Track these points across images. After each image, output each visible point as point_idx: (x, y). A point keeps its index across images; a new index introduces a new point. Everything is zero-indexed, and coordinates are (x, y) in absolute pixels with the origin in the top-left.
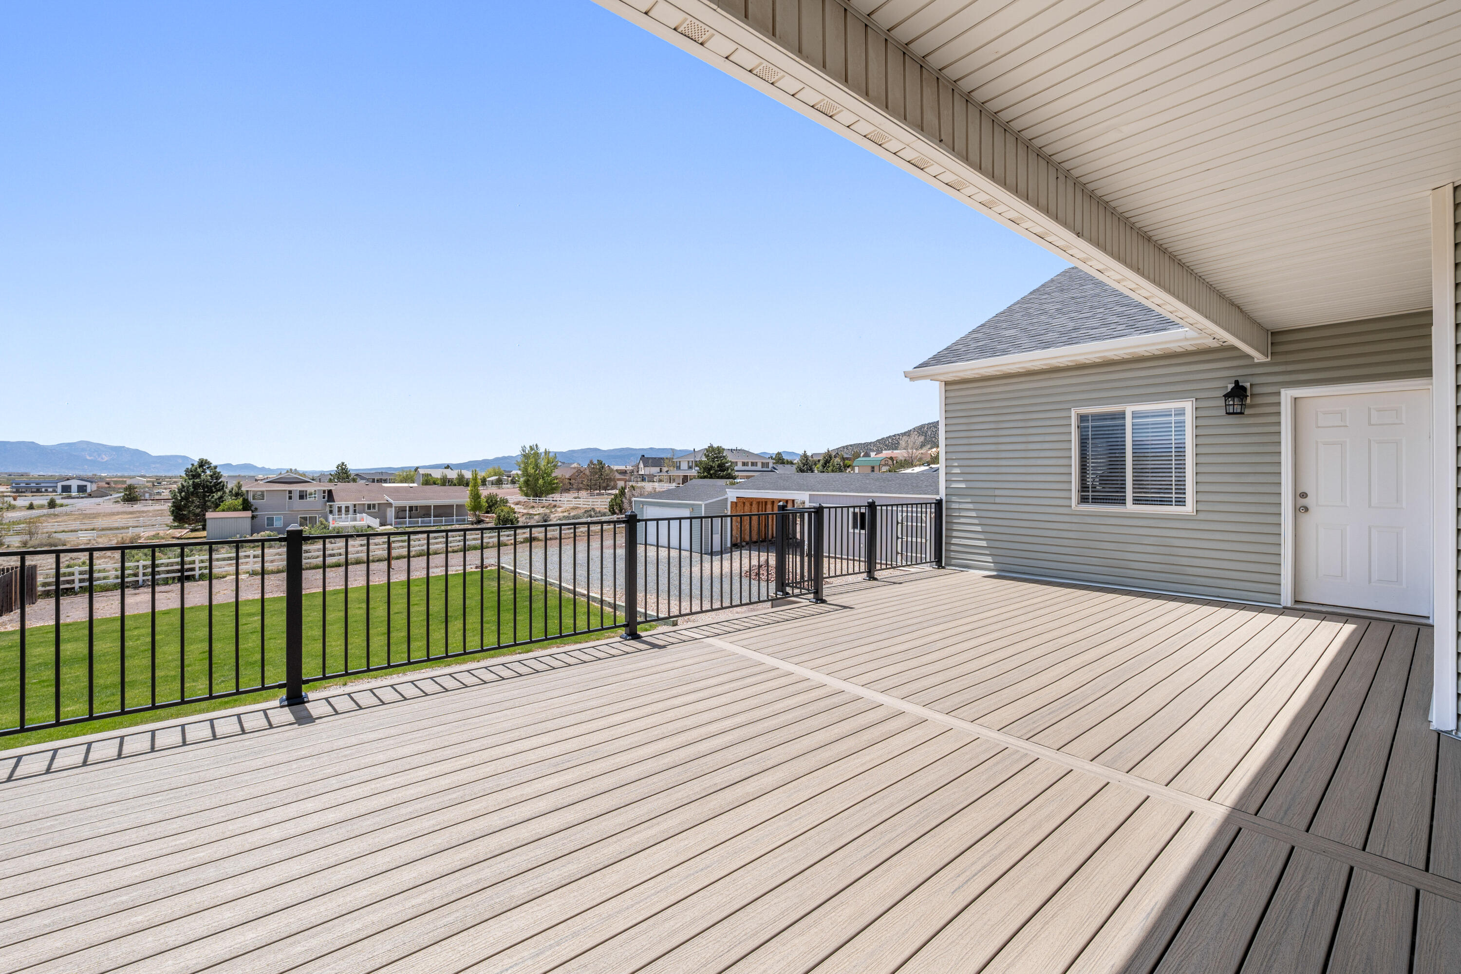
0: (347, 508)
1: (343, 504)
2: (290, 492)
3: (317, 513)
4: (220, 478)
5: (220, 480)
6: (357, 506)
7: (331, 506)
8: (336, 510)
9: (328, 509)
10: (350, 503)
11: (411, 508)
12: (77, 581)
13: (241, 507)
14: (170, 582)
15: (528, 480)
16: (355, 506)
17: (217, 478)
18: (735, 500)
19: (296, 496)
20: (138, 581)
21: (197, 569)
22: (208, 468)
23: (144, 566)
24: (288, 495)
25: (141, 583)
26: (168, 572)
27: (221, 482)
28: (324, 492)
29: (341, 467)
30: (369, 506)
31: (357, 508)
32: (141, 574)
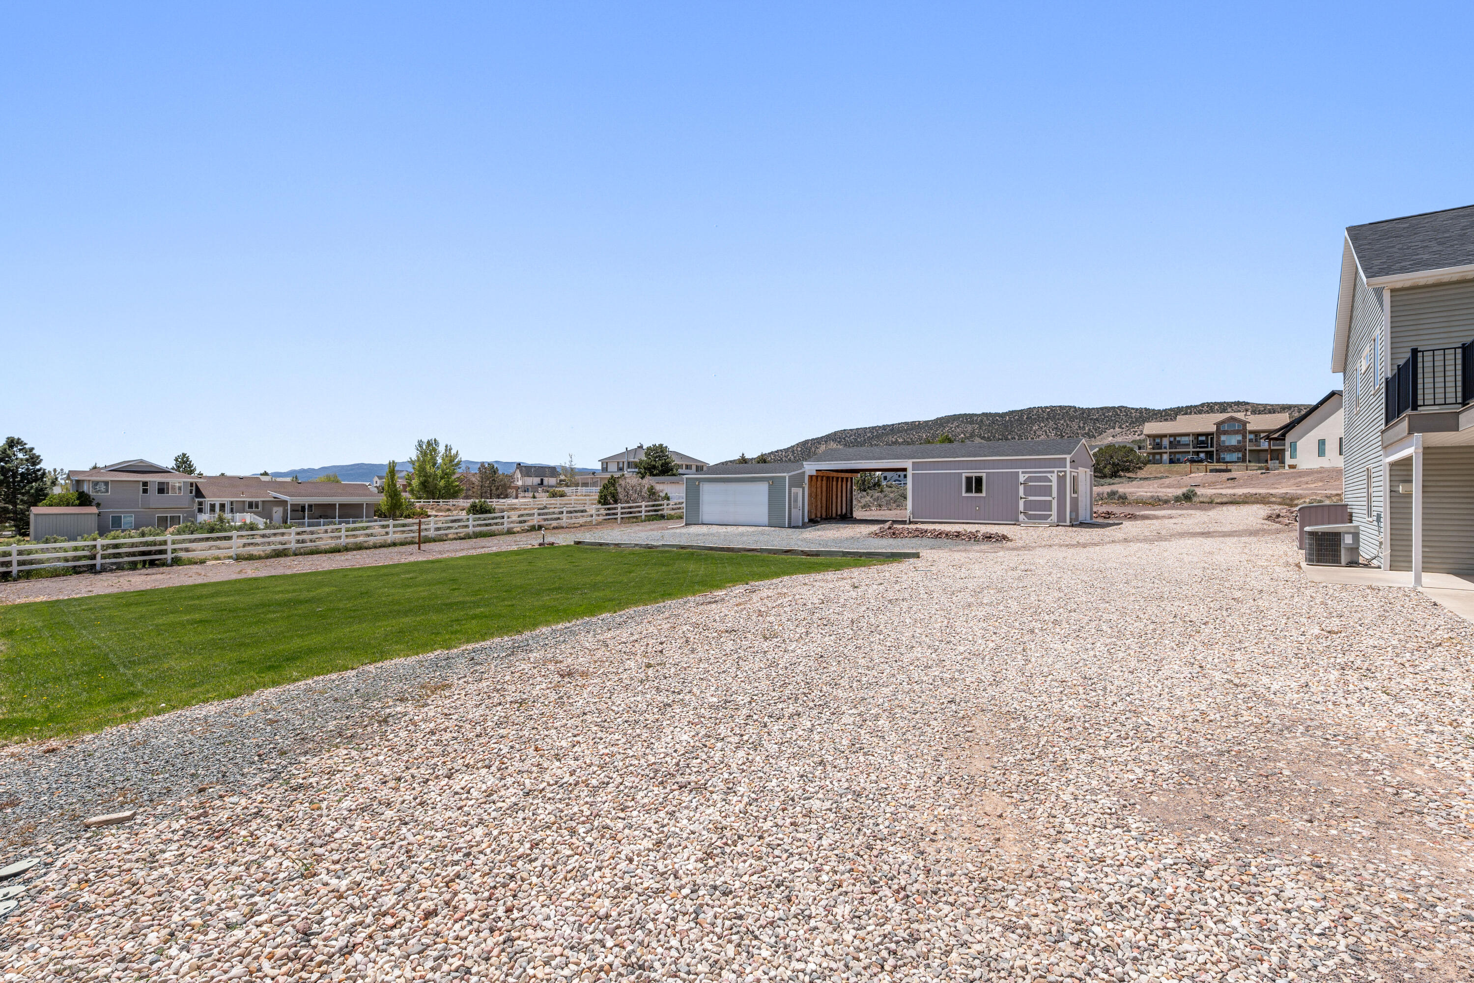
0: (222, 506)
1: (217, 501)
2: (145, 484)
3: (181, 512)
4: (39, 463)
5: (38, 467)
6: (234, 504)
7: (200, 504)
8: (207, 508)
9: (196, 507)
10: (226, 500)
11: (310, 506)
12: (15, 563)
13: (77, 502)
14: (139, 566)
15: (425, 481)
16: (232, 503)
17: (34, 464)
18: (814, 473)
19: (153, 489)
20: (95, 565)
21: (169, 552)
22: (20, 450)
23: (103, 546)
24: (141, 488)
25: (98, 568)
26: (133, 554)
27: (39, 470)
28: (192, 485)
29: (182, 459)
30: (251, 505)
31: (234, 507)
32: (99, 556)
